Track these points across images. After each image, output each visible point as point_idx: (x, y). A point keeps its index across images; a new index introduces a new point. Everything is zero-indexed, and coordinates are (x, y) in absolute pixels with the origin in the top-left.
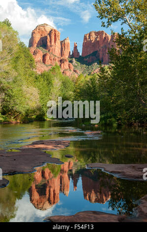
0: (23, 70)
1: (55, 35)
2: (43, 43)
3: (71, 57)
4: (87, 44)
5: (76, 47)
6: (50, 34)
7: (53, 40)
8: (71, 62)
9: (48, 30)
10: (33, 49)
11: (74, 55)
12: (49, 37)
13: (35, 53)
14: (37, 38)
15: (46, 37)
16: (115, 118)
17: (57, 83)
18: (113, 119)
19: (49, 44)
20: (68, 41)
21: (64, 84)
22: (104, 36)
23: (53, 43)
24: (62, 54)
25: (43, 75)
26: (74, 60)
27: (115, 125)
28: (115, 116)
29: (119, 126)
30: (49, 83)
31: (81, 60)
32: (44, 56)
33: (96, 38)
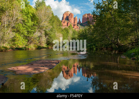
0: (56, 26)
1: (72, 16)
2: (67, 19)
3: (78, 23)
4: (84, 19)
5: (79, 20)
6: (70, 15)
7: (71, 17)
8: (78, 25)
9: (69, 13)
10: (63, 21)
11: (79, 23)
12: (69, 16)
13: (64, 22)
14: (65, 17)
15: (68, 16)
16: (95, 46)
17: (71, 32)
18: (94, 46)
19: (69, 19)
20: (77, 18)
21: (74, 32)
22: (90, 15)
23: (71, 18)
24: (74, 23)
25: (65, 29)
26: (79, 25)
27: (95, 49)
28: (95, 45)
29: (97, 49)
30: (68, 32)
31: (81, 25)
32: (68, 23)
33: (87, 16)
